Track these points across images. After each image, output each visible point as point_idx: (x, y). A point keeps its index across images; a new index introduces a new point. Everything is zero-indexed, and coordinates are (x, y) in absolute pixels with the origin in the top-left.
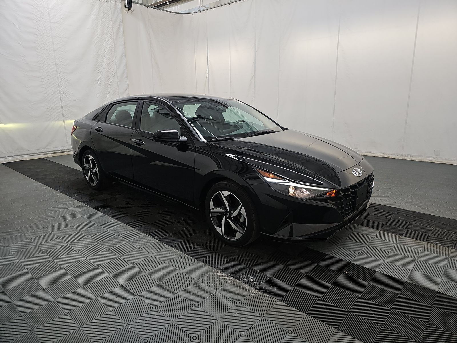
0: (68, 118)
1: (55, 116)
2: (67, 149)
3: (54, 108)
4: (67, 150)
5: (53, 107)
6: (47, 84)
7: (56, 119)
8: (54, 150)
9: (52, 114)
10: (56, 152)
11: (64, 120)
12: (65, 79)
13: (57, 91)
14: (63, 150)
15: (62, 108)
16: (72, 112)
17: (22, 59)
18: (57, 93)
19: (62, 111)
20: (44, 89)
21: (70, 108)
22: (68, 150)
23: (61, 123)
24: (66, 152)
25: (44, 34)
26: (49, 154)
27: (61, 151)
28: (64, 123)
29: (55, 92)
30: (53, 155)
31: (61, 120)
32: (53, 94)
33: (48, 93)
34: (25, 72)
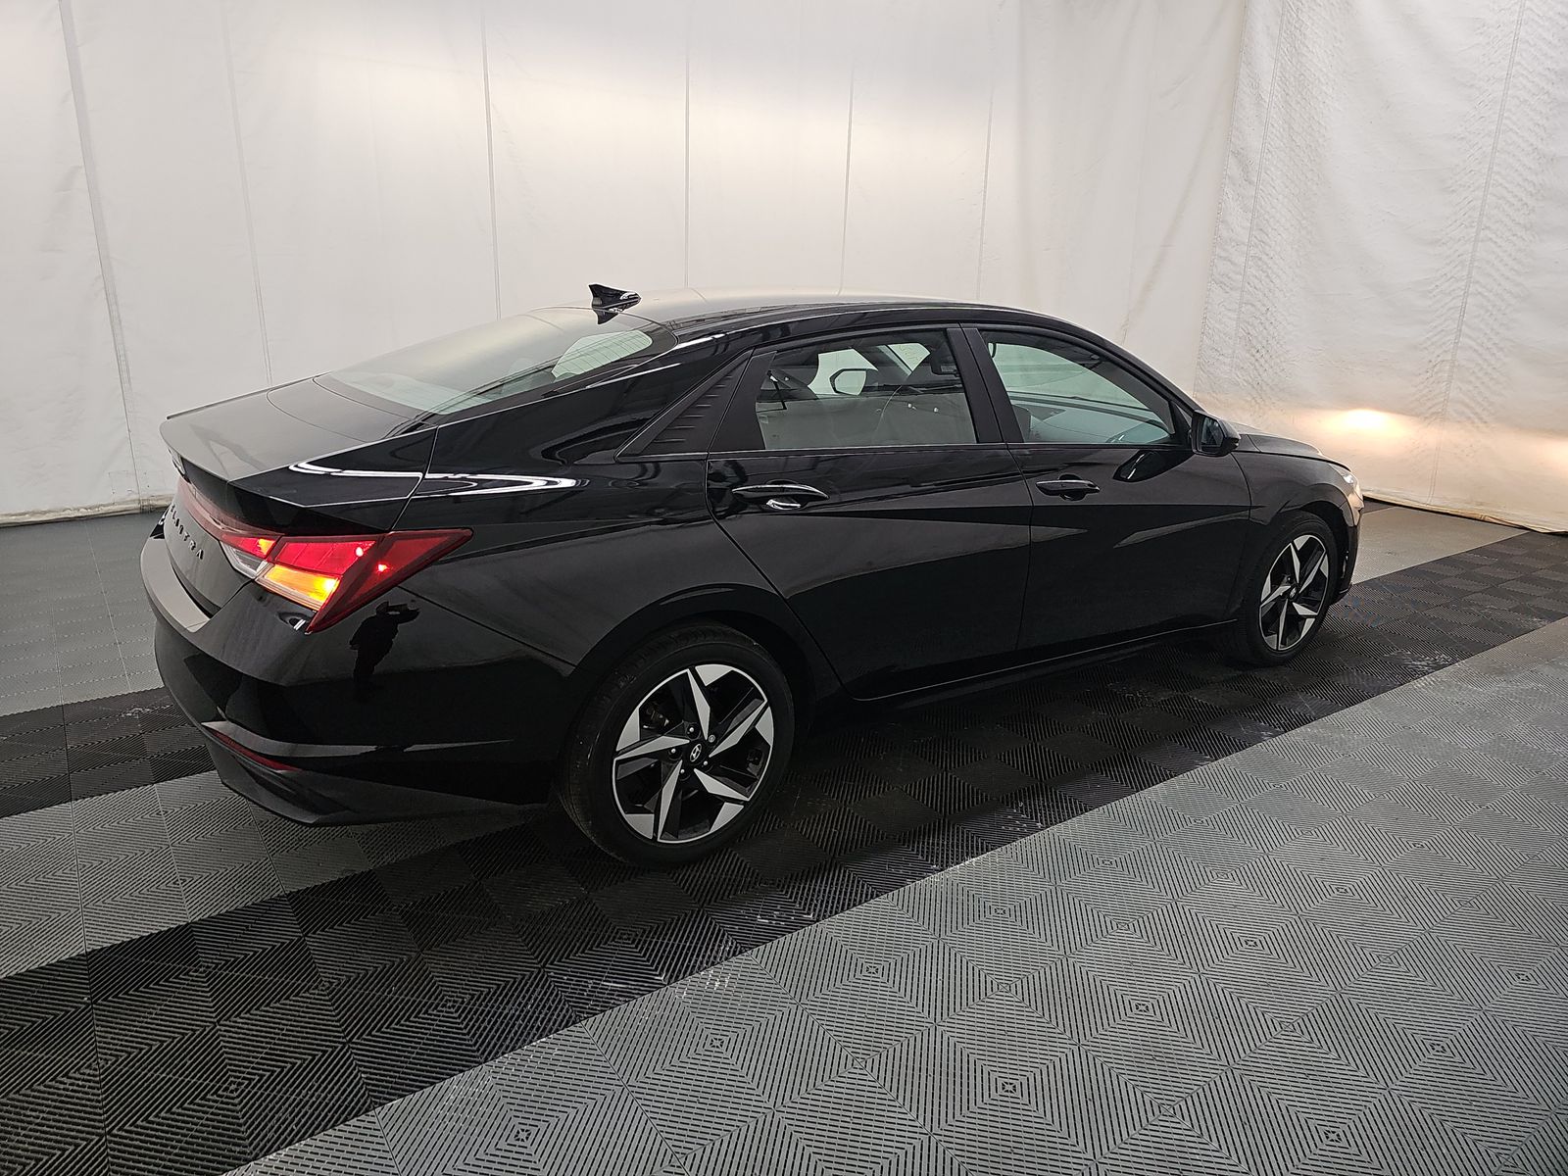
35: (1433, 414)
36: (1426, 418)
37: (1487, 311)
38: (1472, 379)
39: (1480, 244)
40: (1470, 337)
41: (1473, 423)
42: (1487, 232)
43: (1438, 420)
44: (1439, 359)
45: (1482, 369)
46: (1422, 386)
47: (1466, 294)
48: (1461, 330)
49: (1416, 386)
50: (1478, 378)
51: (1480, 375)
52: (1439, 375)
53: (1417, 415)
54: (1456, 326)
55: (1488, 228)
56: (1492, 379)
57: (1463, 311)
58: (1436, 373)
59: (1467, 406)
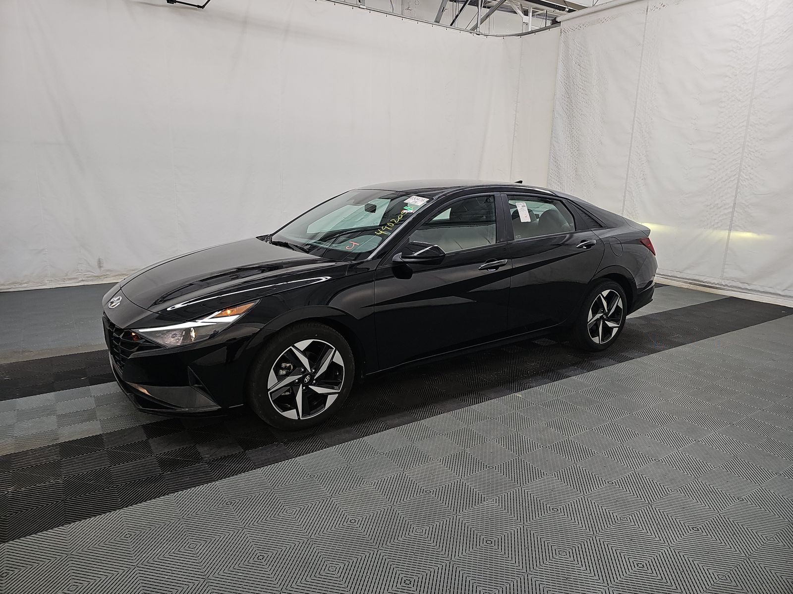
0: (740, 227)
1: (716, 221)
2: (718, 284)
3: (719, 206)
4: (717, 286)
5: (717, 204)
6: (720, 162)
7: (715, 226)
8: (695, 278)
9: (712, 217)
10: (698, 283)
11: (730, 230)
12: (756, 151)
13: (735, 175)
14: (710, 283)
15: (734, 207)
16: (751, 216)
17: (692, 123)
18: (732, 179)
19: (733, 212)
20: (711, 171)
21: (749, 208)
22: (720, 286)
23: (723, 234)
24: (716, 288)
25: (742, 72)
26: (686, 283)
27: (707, 284)
28: (729, 236)
29: (730, 178)
30: (692, 287)
31: (726, 230)
32: (724, 181)
33: (716, 180)
34: (691, 144)
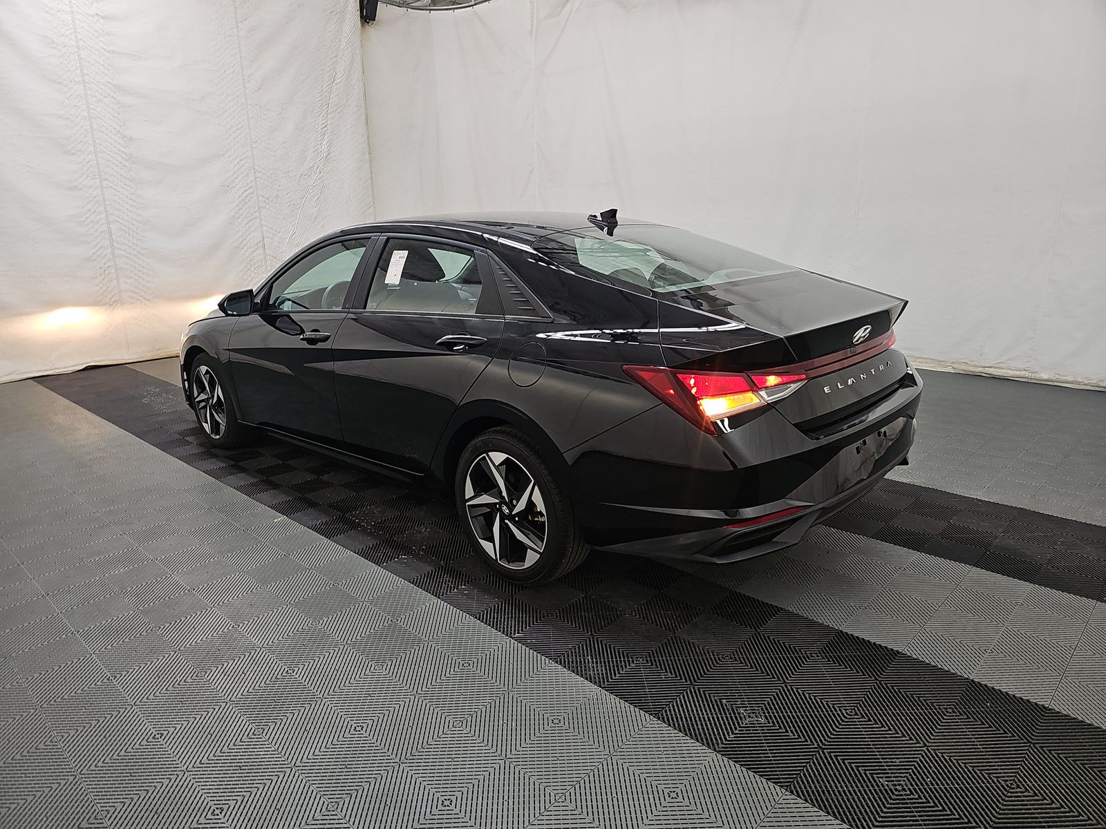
35: (114, 301)
36: (111, 305)
37: (126, 232)
38: (132, 275)
39: (105, 190)
40: (120, 249)
41: (141, 302)
42: (107, 182)
43: (119, 305)
44: (106, 266)
45: (135, 268)
46: (101, 285)
47: (109, 223)
48: (113, 245)
49: (97, 286)
50: (135, 274)
51: (136, 272)
52: (110, 276)
53: (105, 304)
54: (109, 243)
55: (107, 179)
56: (144, 273)
57: (110, 233)
58: (108, 275)
59: (134, 292)
